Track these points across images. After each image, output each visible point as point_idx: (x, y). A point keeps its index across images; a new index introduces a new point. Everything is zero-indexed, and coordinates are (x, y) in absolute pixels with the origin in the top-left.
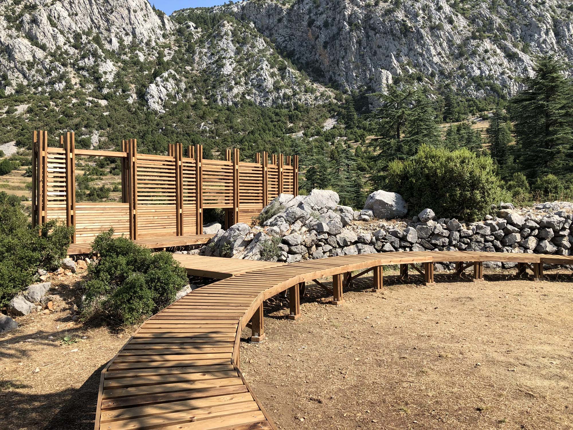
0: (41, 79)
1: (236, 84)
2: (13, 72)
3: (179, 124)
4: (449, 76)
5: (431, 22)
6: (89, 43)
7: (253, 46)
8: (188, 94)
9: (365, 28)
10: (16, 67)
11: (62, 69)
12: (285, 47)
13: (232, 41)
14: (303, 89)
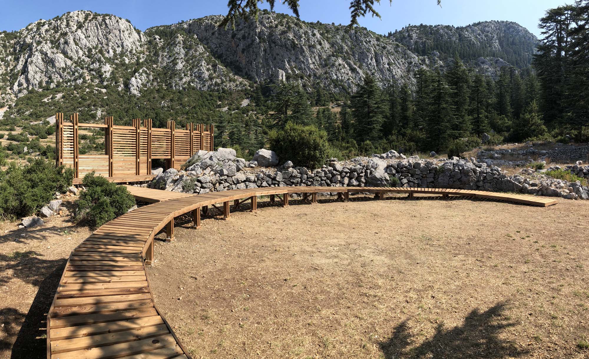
0: (69, 78)
1: (185, 76)
2: (55, 74)
3: (148, 102)
4: (319, 78)
5: (309, 42)
6: (96, 54)
7: (196, 51)
8: (154, 83)
9: (269, 42)
10: (56, 71)
11: (81, 71)
12: (217, 51)
13: (183, 47)
14: (228, 79)
